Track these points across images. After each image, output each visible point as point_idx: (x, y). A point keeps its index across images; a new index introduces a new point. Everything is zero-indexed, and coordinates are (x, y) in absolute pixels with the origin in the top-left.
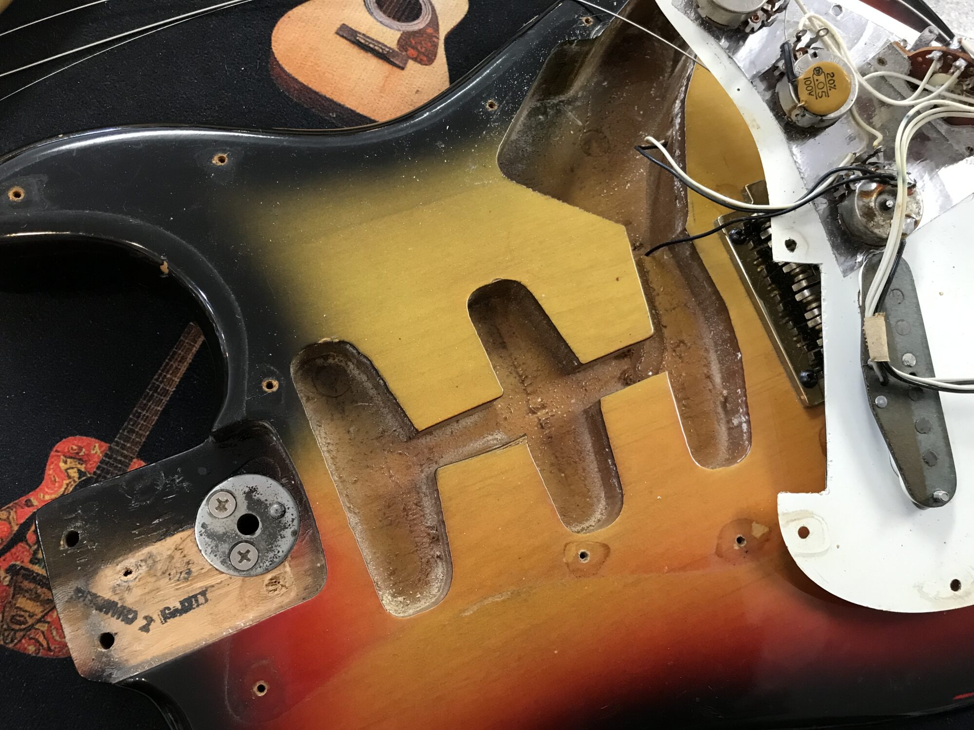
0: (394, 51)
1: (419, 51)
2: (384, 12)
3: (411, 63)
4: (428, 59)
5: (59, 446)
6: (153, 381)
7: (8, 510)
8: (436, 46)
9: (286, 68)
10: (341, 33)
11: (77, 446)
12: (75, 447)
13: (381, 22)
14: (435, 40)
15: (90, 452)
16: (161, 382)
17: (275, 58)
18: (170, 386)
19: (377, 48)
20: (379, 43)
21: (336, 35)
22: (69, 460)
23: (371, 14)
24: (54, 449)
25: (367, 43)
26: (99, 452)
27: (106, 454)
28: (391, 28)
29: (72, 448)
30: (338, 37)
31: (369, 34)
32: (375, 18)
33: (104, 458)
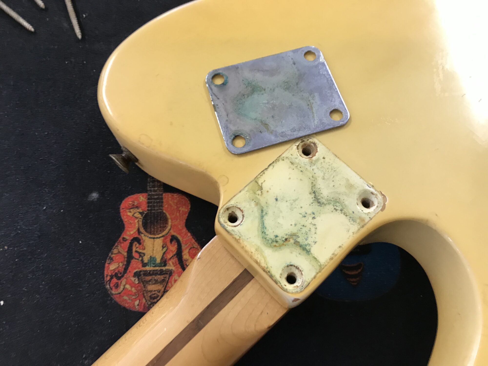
5: (122, 206)
7: (116, 248)
11: (131, 201)
12: (131, 203)
15: (139, 201)
22: (131, 210)
24: (121, 208)
26: (144, 199)
27: (148, 198)
29: (130, 204)
33: (148, 201)
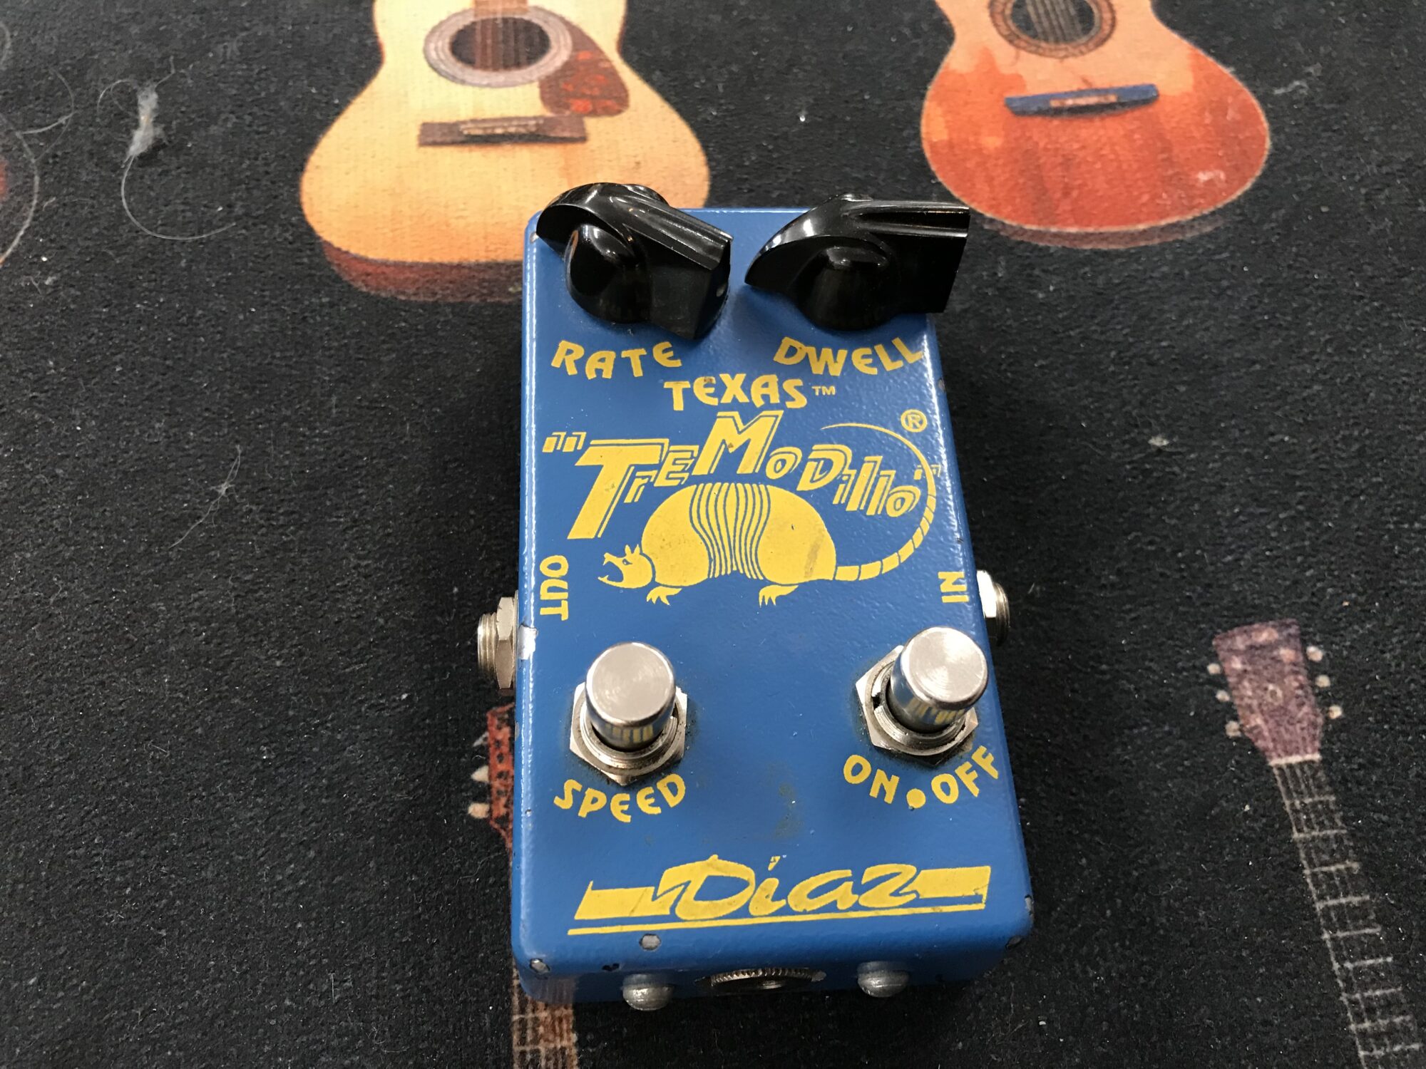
0: (546, 119)
1: (592, 98)
2: (484, 67)
3: (591, 124)
4: (615, 101)
6: (517, 1049)
8: (613, 74)
9: (371, 256)
10: (430, 139)
13: (489, 85)
14: (606, 65)
16: (536, 1041)
17: (339, 249)
18: (561, 1036)
19: (512, 130)
20: (509, 119)
21: (423, 149)
23: (463, 82)
25: (489, 132)
28: (514, 85)
30: (430, 150)
31: (480, 116)
32: (474, 85)
